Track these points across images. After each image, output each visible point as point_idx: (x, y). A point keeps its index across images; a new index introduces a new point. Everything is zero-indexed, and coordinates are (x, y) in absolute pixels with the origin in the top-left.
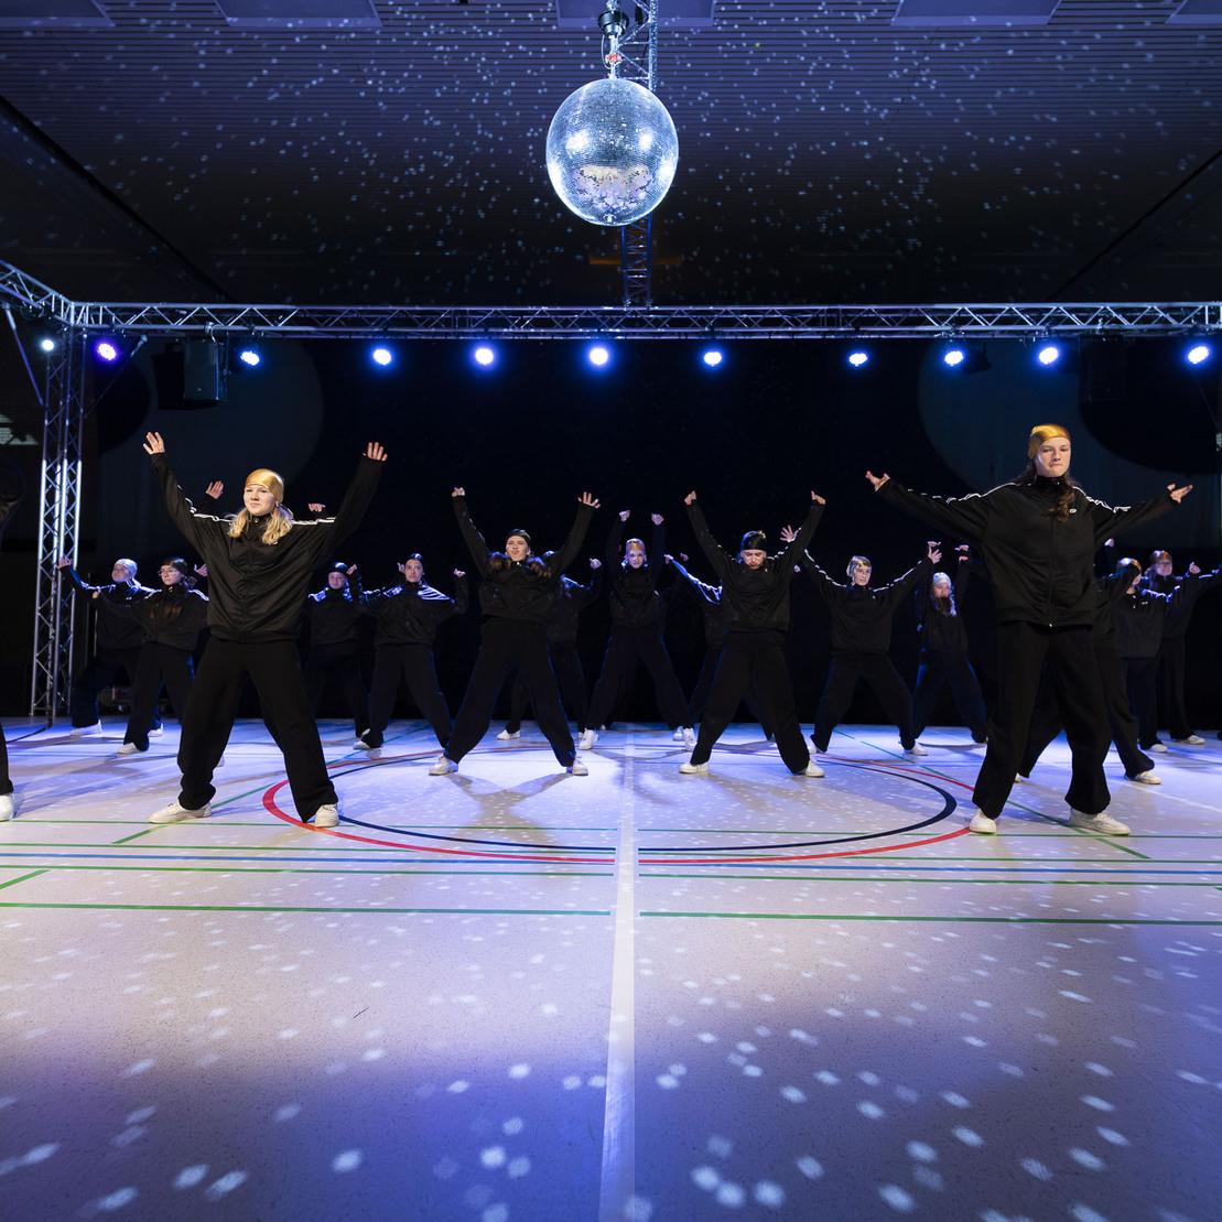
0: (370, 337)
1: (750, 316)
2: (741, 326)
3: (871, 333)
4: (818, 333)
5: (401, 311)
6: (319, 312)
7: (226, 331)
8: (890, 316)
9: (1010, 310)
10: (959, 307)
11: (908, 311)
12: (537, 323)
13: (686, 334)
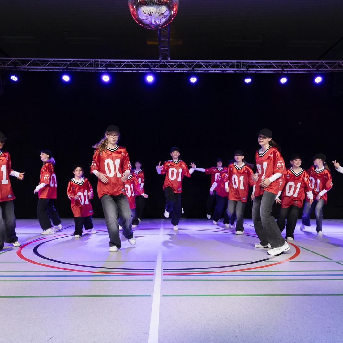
0: (61, 71)
1: (207, 64)
2: (204, 68)
3: (252, 71)
4: (233, 70)
5: (74, 61)
6: (42, 61)
7: (5, 68)
8: (260, 64)
9: (304, 62)
10: (286, 61)
11: (266, 63)
12: (127, 66)
13: (183, 70)
